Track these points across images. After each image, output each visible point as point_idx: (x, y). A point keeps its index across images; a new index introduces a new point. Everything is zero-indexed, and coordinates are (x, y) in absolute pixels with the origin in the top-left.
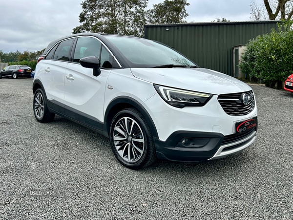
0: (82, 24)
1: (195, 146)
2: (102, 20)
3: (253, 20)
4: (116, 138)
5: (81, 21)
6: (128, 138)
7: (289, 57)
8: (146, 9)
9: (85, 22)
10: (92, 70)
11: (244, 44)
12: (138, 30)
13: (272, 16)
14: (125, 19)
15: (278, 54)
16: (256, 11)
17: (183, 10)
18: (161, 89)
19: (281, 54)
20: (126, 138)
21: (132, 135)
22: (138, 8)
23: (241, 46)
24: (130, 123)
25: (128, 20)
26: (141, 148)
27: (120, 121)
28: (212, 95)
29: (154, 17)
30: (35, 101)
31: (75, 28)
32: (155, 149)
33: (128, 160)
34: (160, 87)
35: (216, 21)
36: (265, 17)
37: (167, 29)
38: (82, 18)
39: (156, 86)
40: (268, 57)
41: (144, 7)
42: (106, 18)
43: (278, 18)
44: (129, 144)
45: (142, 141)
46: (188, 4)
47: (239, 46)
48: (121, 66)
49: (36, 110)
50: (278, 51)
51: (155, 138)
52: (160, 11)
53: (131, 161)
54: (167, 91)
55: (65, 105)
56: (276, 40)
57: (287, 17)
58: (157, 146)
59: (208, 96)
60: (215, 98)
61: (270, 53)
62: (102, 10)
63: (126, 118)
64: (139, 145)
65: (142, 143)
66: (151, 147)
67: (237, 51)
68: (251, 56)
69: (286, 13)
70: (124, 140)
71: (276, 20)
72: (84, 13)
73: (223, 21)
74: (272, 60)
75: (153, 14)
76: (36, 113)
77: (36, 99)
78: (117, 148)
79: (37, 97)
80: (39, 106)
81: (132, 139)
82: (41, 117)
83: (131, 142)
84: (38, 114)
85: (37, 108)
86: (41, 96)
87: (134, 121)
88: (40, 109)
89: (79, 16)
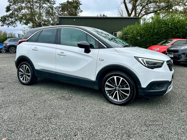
0: (8, 13)
1: (159, 88)
2: (24, 11)
3: (119, 16)
4: (107, 89)
5: (7, 11)
6: (116, 88)
7: (146, 38)
8: (55, 6)
9: (11, 12)
10: (83, 49)
12: (50, 19)
13: (129, 14)
14: (40, 11)
15: (140, 36)
17: (78, 8)
18: (140, 59)
19: (142, 36)
20: (115, 88)
21: (119, 87)
22: (49, 4)
23: (118, 31)
24: (118, 79)
25: (42, 12)
26: (128, 93)
27: (111, 79)
29: (61, 11)
31: (2, 16)
32: (137, 92)
35: (99, 16)
36: (125, 15)
37: (74, 20)
38: (8, 9)
39: (137, 58)
40: (136, 38)
41: (53, 4)
42: (26, 10)
43: (132, 16)
44: (117, 91)
45: (129, 89)
46: (81, 4)
47: (116, 31)
48: (106, 47)
50: (141, 35)
51: (138, 87)
52: (64, 7)
53: (120, 101)
54: (144, 60)
55: (56, 72)
57: (137, 15)
58: (140, 90)
59: (162, 62)
60: (165, 62)
61: (137, 36)
62: (24, 5)
63: (115, 77)
64: (127, 91)
65: (129, 90)
66: (135, 92)
68: (125, 37)
69: (137, 13)
70: (113, 90)
71: (131, 17)
72: (9, 5)
73: (104, 15)
74: (138, 40)
75: (60, 9)
76: (21, 79)
77: (20, 69)
78: (108, 95)
79: (21, 68)
80: (24, 74)
81: (119, 89)
82: (27, 81)
83: (119, 90)
84: (23, 79)
85: (22, 75)
86: (27, 67)
87: (122, 78)
88: (26, 76)
89: (6, 8)
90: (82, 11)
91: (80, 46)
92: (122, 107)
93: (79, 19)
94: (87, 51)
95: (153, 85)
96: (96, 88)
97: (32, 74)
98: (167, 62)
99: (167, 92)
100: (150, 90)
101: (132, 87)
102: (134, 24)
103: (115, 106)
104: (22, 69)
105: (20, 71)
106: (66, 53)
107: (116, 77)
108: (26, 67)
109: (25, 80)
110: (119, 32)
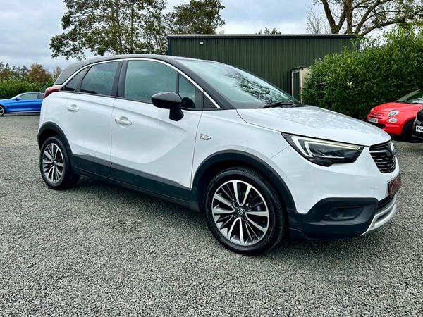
0: (67, 31)
1: (346, 218)
2: (98, 25)
3: (311, 33)
4: (216, 210)
5: (65, 27)
6: (237, 210)
7: (369, 85)
8: (164, 13)
9: (72, 27)
10: (168, 111)
11: (307, 66)
12: (153, 42)
13: (335, 28)
14: (132, 25)
15: (355, 80)
16: (314, 21)
17: (216, 16)
18: (295, 140)
19: (359, 80)
20: (234, 211)
21: (244, 207)
22: (151, 9)
23: (302, 68)
24: (242, 188)
25: (136, 26)
26: (264, 225)
27: (225, 187)
28: (362, 147)
29: (176, 24)
30: (43, 156)
31: (55, 36)
32: (287, 224)
33: (240, 242)
34: (293, 138)
35: (263, 33)
36: (325, 29)
37: (202, 43)
38: (66, 22)
39: (287, 136)
40: (343, 85)
41: (161, 9)
42: (103, 24)
43: (342, 31)
44: (240, 218)
45: (266, 214)
46: (222, 8)
47: (299, 68)
48: (218, 107)
49: (45, 170)
50: (355, 77)
51: (289, 210)
52: (184, 15)
53: (246, 244)
54: (305, 142)
55: (112, 163)
56: (351, 61)
57: (354, 29)
58: (292, 220)
59: (357, 148)
60: (367, 150)
61: (345, 79)
62: (98, 12)
63: (235, 182)
64: (262, 221)
65: (266, 217)
66: (282, 223)
67: (297, 75)
68: (318, 82)
69: (353, 24)
70: (231, 214)
71: (340, 34)
72: (68, 14)
73: (274, 32)
74: (348, 88)
75: (175, 20)
76: (47, 175)
77: (46, 153)
78: (219, 225)
79: (47, 150)
80: (52, 164)
81: (244, 212)
82: (57, 181)
83: (243, 217)
84: (50, 176)
85: (49, 166)
86: (58, 148)
87: (250, 187)
88: (55, 170)
89: (62, 20)
90: (223, 23)
91: (159, 103)
92: (250, 260)
93: (213, 41)
94: (176, 116)
95: (326, 208)
96: (194, 206)
97: (66, 165)
98: (373, 148)
99: (368, 230)
100: (319, 221)
101: (273, 209)
102: (340, 51)
103: (234, 255)
104: (49, 153)
105: (46, 157)
106: (132, 119)
107: (238, 183)
108: (55, 148)
109: (54, 179)
110: (305, 69)
